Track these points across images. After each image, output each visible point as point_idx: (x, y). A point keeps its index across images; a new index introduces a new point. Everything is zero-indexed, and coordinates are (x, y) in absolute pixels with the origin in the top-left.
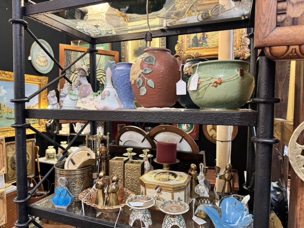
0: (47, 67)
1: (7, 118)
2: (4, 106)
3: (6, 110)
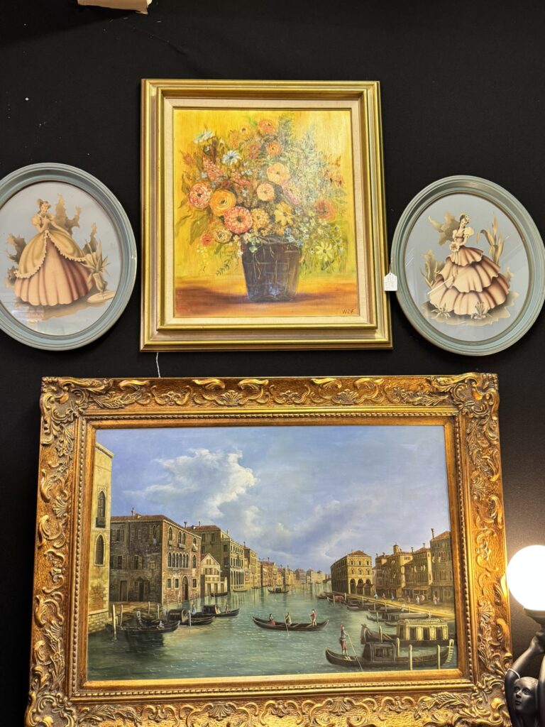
0: (507, 315)
1: (262, 624)
2: (242, 557)
3: (258, 575)
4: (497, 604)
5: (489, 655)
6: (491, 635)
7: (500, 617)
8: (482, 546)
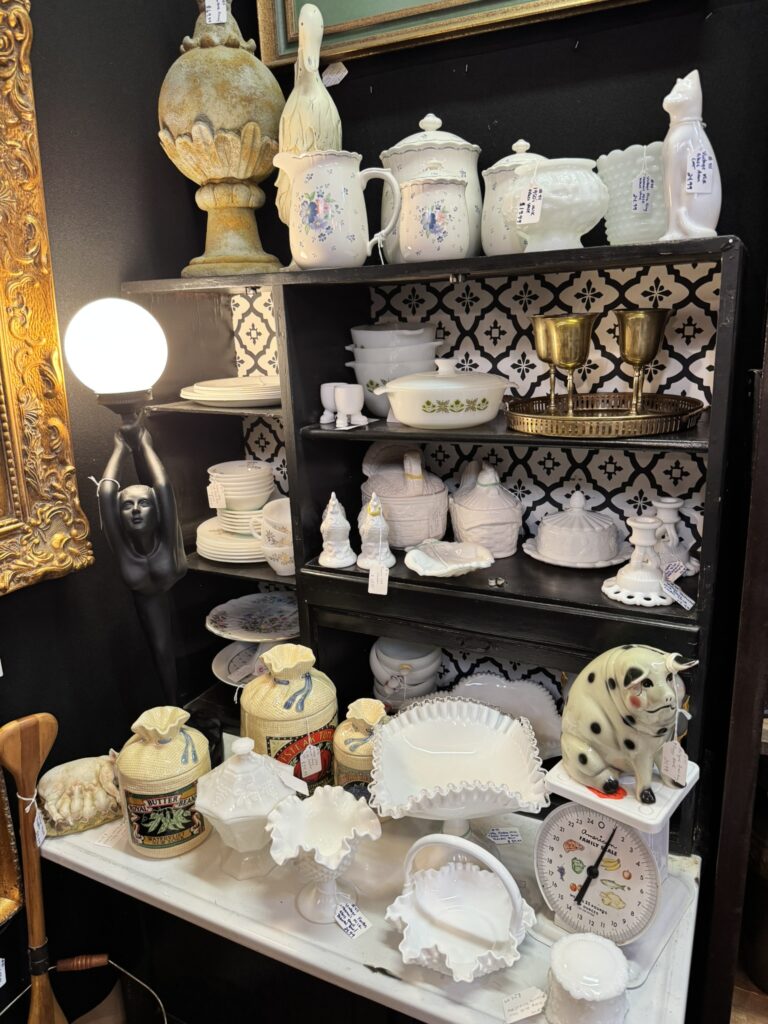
4: (47, 395)
5: (42, 475)
6: (42, 445)
7: (53, 416)
8: (16, 304)
